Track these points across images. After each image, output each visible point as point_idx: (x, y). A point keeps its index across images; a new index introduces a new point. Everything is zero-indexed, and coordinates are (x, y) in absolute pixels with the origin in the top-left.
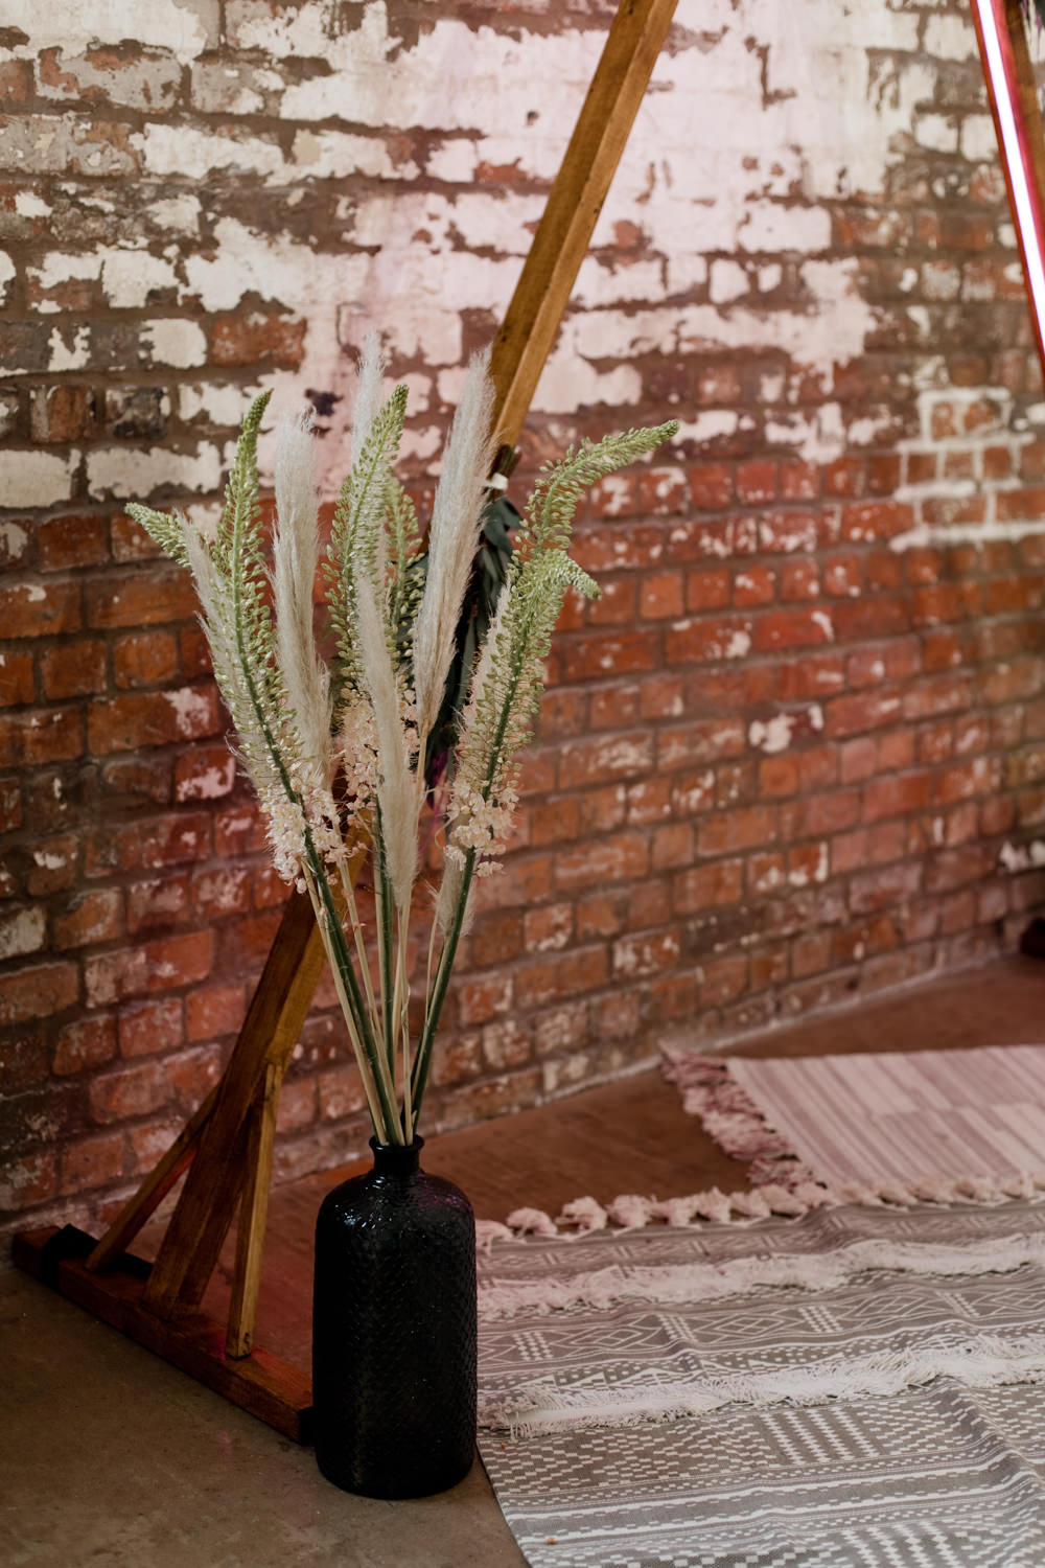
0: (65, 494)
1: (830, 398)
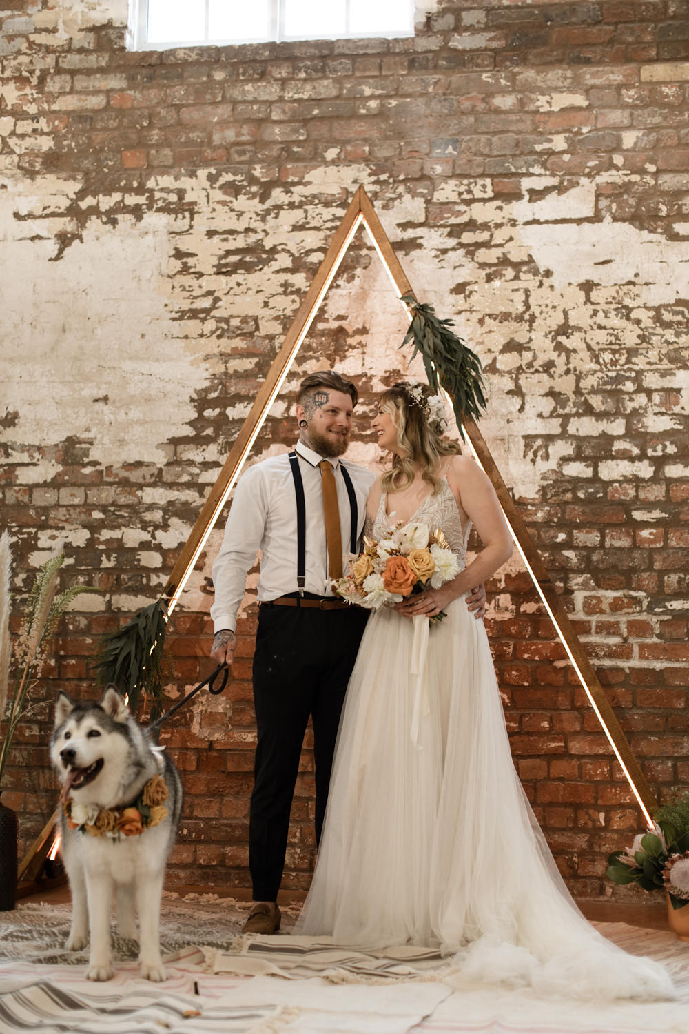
0: (103, 608)
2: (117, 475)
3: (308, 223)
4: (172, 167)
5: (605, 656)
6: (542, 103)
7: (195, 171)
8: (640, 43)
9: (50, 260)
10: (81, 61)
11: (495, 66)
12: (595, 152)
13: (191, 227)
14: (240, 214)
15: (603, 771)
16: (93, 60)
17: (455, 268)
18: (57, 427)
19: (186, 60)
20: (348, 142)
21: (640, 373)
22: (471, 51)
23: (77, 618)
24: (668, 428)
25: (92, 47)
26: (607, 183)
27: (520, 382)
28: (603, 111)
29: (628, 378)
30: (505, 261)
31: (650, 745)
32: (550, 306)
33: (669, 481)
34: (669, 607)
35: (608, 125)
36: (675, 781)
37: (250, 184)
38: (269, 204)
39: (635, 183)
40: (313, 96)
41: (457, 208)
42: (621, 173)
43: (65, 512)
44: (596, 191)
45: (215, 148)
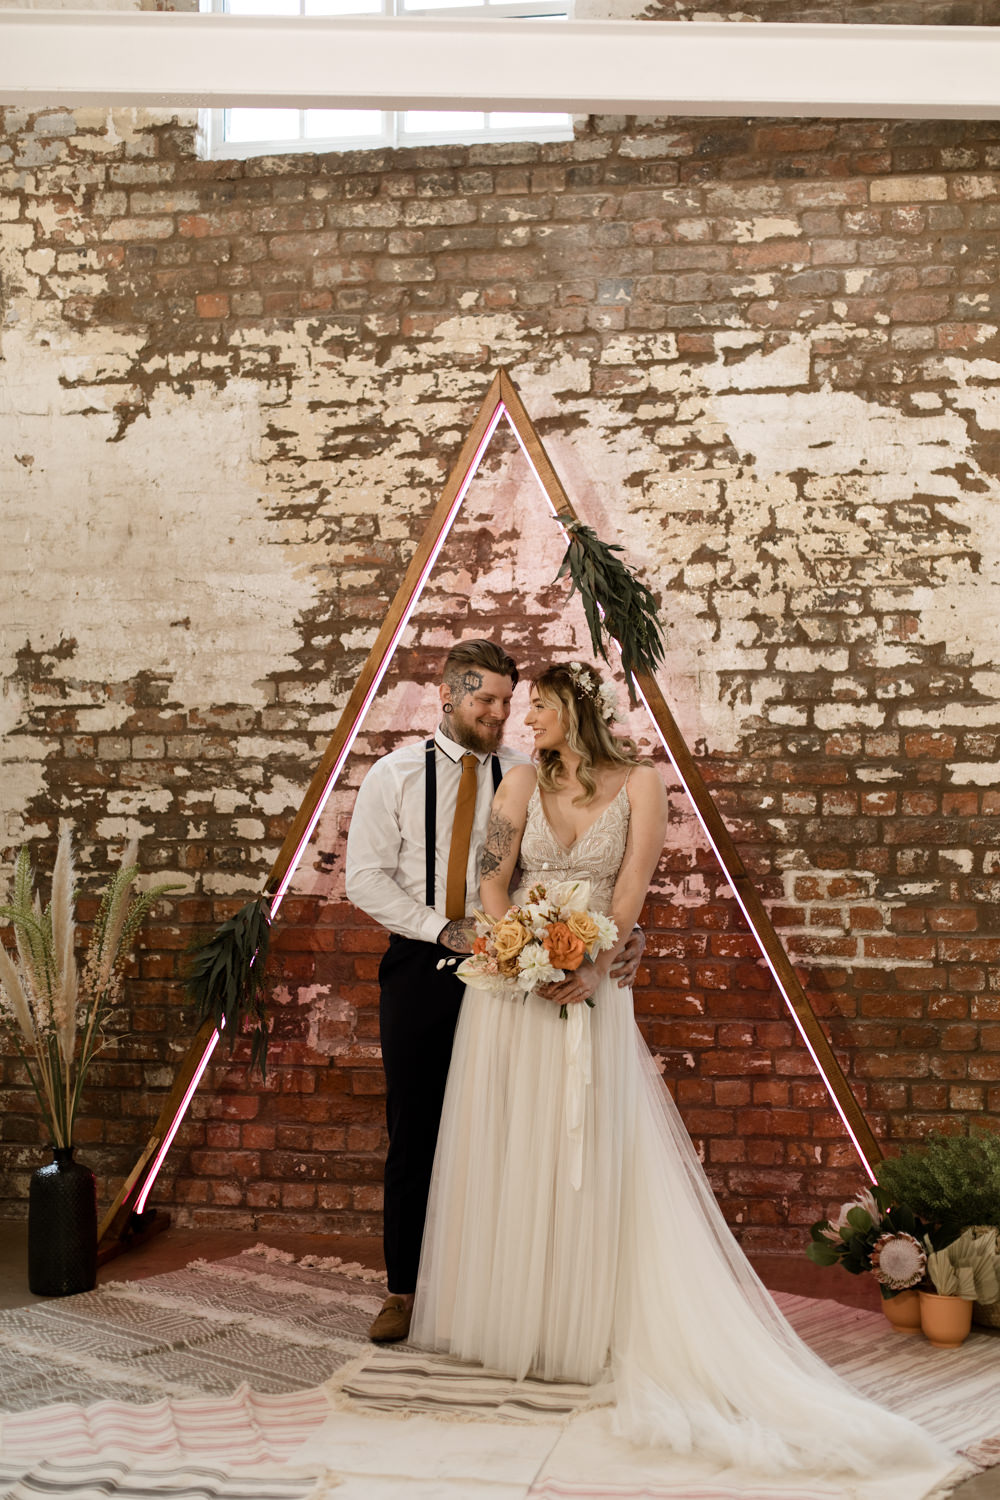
0: (191, 889)
1: (694, 871)
2: (204, 721)
3: (440, 392)
4: (261, 317)
5: (822, 952)
6: (740, 230)
7: (292, 323)
8: (869, 149)
9: (109, 440)
10: (138, 173)
11: (680, 181)
12: (811, 297)
13: (289, 397)
14: (352, 380)
15: (819, 1096)
16: (154, 173)
17: (630, 452)
18: (126, 660)
19: (276, 172)
20: (489, 283)
21: (867, 590)
22: (649, 160)
23: (160, 903)
24: (903, 663)
25: (152, 154)
26: (826, 340)
27: (714, 601)
28: (820, 242)
29: (852, 597)
30: (693, 444)
31: (879, 1064)
32: (752, 503)
33: (904, 731)
34: (904, 892)
35: (827, 261)
36: (909, 1108)
37: (363, 340)
38: (387, 368)
39: (861, 340)
40: (443, 222)
41: (632, 372)
42: (844, 325)
43: (140, 769)
44: (811, 350)
45: (316, 292)
